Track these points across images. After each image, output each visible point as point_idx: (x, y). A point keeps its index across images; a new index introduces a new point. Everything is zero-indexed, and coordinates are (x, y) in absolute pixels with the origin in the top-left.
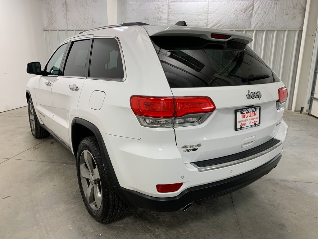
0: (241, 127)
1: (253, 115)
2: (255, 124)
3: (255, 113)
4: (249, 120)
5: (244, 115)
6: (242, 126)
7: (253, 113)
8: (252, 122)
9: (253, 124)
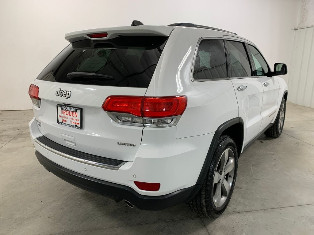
0: (62, 122)
1: (73, 115)
2: (76, 126)
3: (75, 113)
4: (69, 118)
5: (64, 111)
6: (64, 122)
7: (73, 113)
8: (73, 123)
9: (75, 125)
